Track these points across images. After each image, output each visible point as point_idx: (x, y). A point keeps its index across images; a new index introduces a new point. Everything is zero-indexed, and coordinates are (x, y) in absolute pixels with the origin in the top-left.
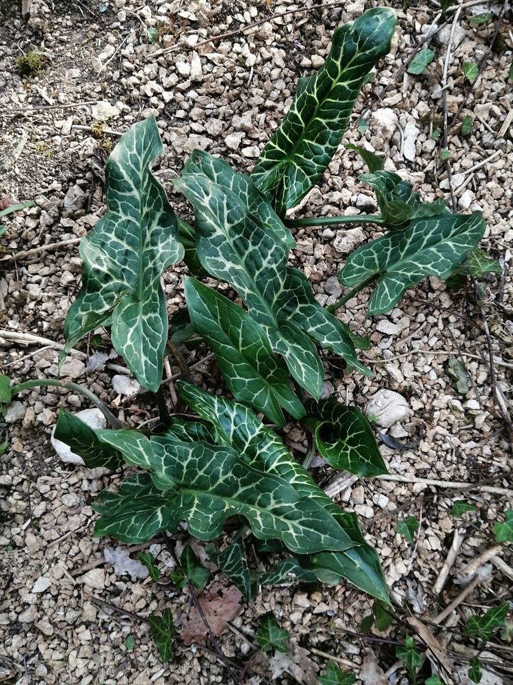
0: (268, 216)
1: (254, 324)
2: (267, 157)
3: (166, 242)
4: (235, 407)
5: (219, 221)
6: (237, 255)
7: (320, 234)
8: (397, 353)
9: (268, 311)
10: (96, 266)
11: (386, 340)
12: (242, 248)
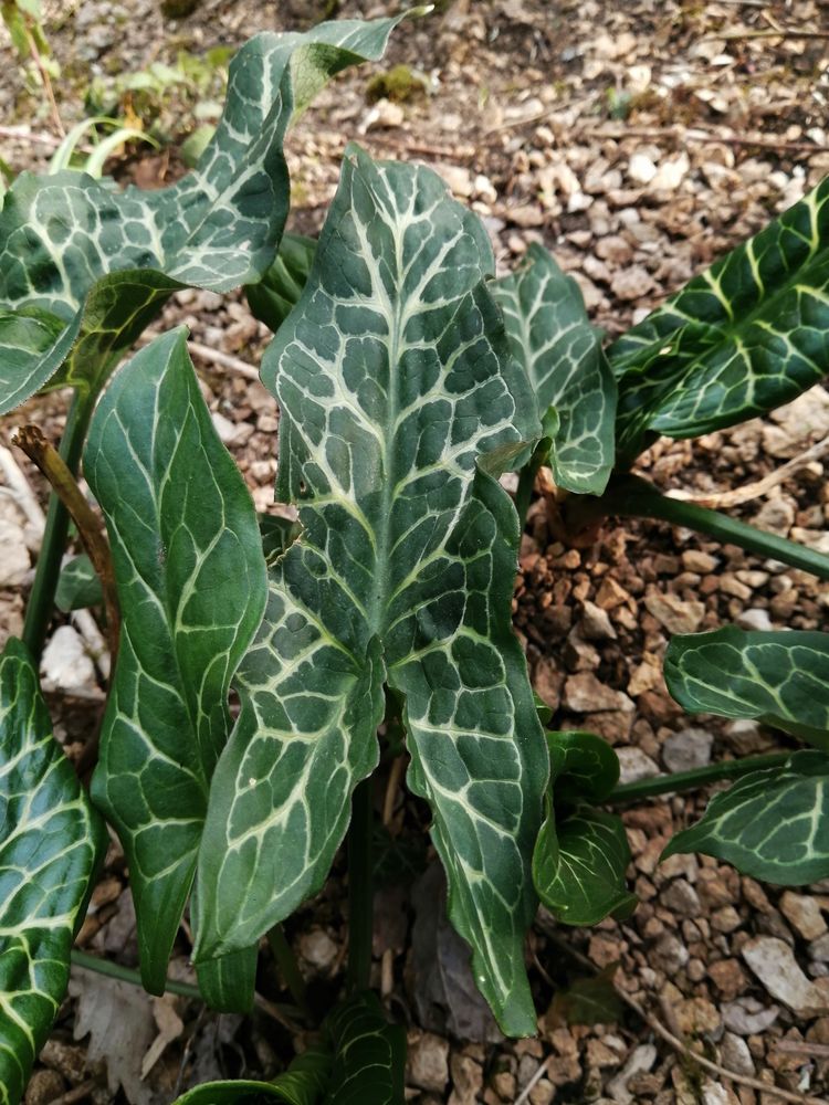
0: (591, 428)
1: (255, 564)
2: (678, 306)
3: (222, 251)
4: (61, 807)
5: (399, 285)
6: (391, 397)
7: (735, 610)
8: (766, 1074)
9: (377, 604)
10: (42, 232)
11: (754, 1005)
12: (415, 383)
